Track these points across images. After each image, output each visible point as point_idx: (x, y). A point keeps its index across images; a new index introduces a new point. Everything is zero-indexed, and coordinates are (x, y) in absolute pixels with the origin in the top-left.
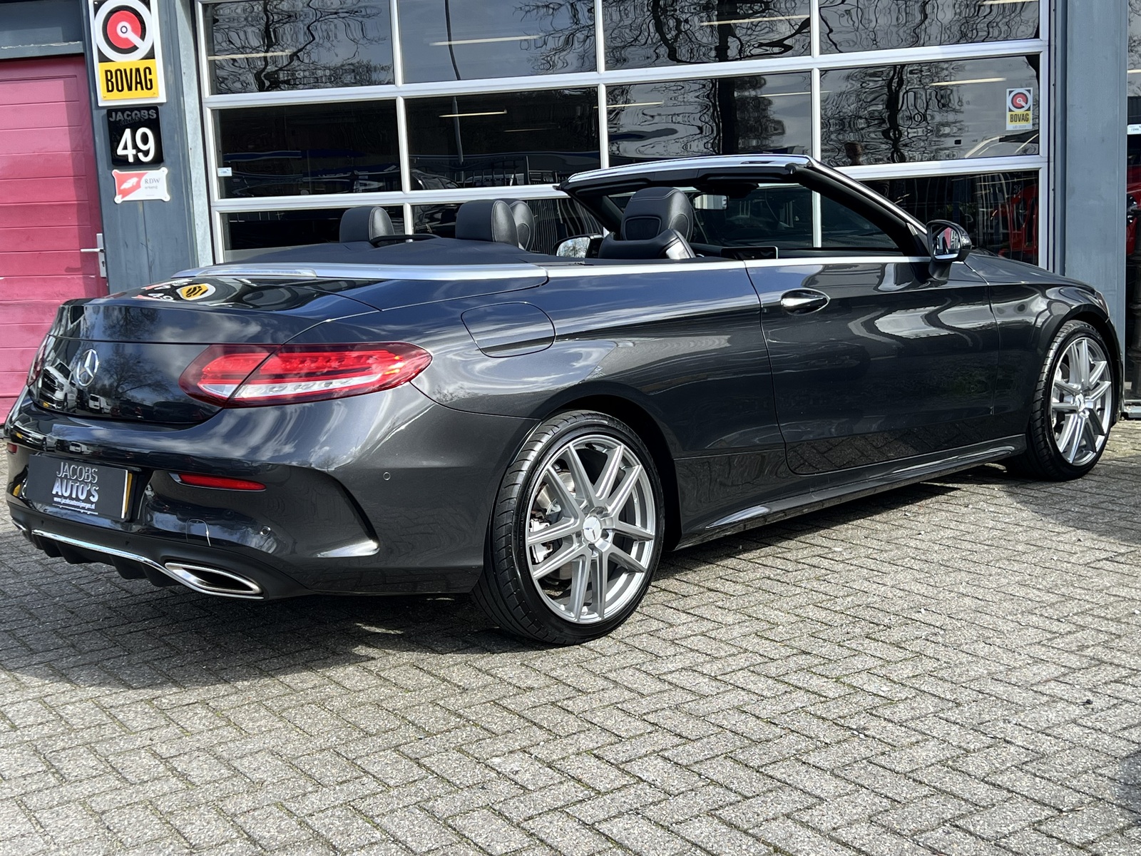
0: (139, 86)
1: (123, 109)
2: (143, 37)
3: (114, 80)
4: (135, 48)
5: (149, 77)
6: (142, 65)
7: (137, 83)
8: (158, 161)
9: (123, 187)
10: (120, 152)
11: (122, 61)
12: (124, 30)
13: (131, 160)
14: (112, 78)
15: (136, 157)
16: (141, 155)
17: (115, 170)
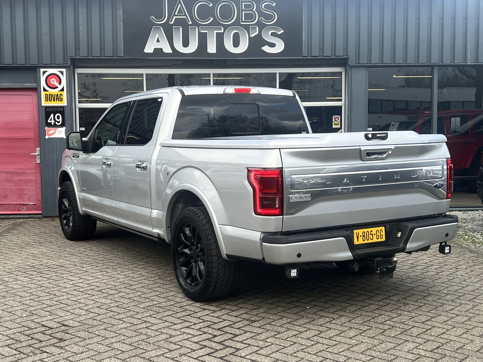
0: (57, 100)
3: (48, 97)
4: (57, 87)
5: (61, 97)
6: (59, 93)
7: (57, 99)
9: (49, 133)
10: (49, 121)
11: (51, 91)
12: (53, 81)
14: (48, 96)
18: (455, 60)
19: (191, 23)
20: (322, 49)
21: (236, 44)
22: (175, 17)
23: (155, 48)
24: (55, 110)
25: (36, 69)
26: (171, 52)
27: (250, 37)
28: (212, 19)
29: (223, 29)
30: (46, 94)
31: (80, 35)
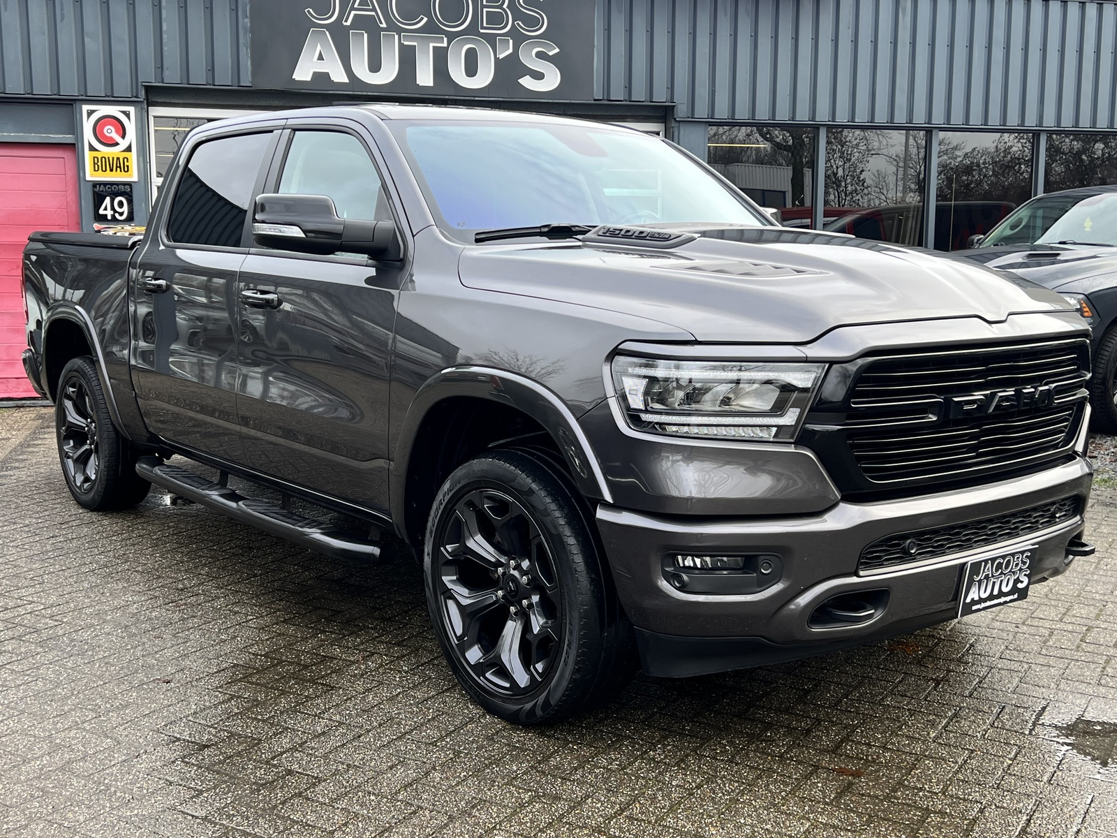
0: (118, 169)
1: (105, 184)
2: (123, 137)
3: (99, 164)
4: (117, 144)
5: (126, 164)
6: (122, 156)
7: (117, 167)
8: (130, 219)
10: (101, 212)
11: (105, 151)
12: (109, 131)
13: (109, 218)
14: (98, 162)
15: (113, 216)
16: (117, 215)
17: (95, 224)
18: (856, 116)
19: (384, 25)
20: (629, 87)
21: (471, 71)
22: (353, 13)
23: (314, 73)
24: (113, 189)
25: (72, 104)
26: (347, 81)
27: (496, 59)
28: (425, 19)
29: (445, 39)
30: (94, 158)
31: (165, 41)
